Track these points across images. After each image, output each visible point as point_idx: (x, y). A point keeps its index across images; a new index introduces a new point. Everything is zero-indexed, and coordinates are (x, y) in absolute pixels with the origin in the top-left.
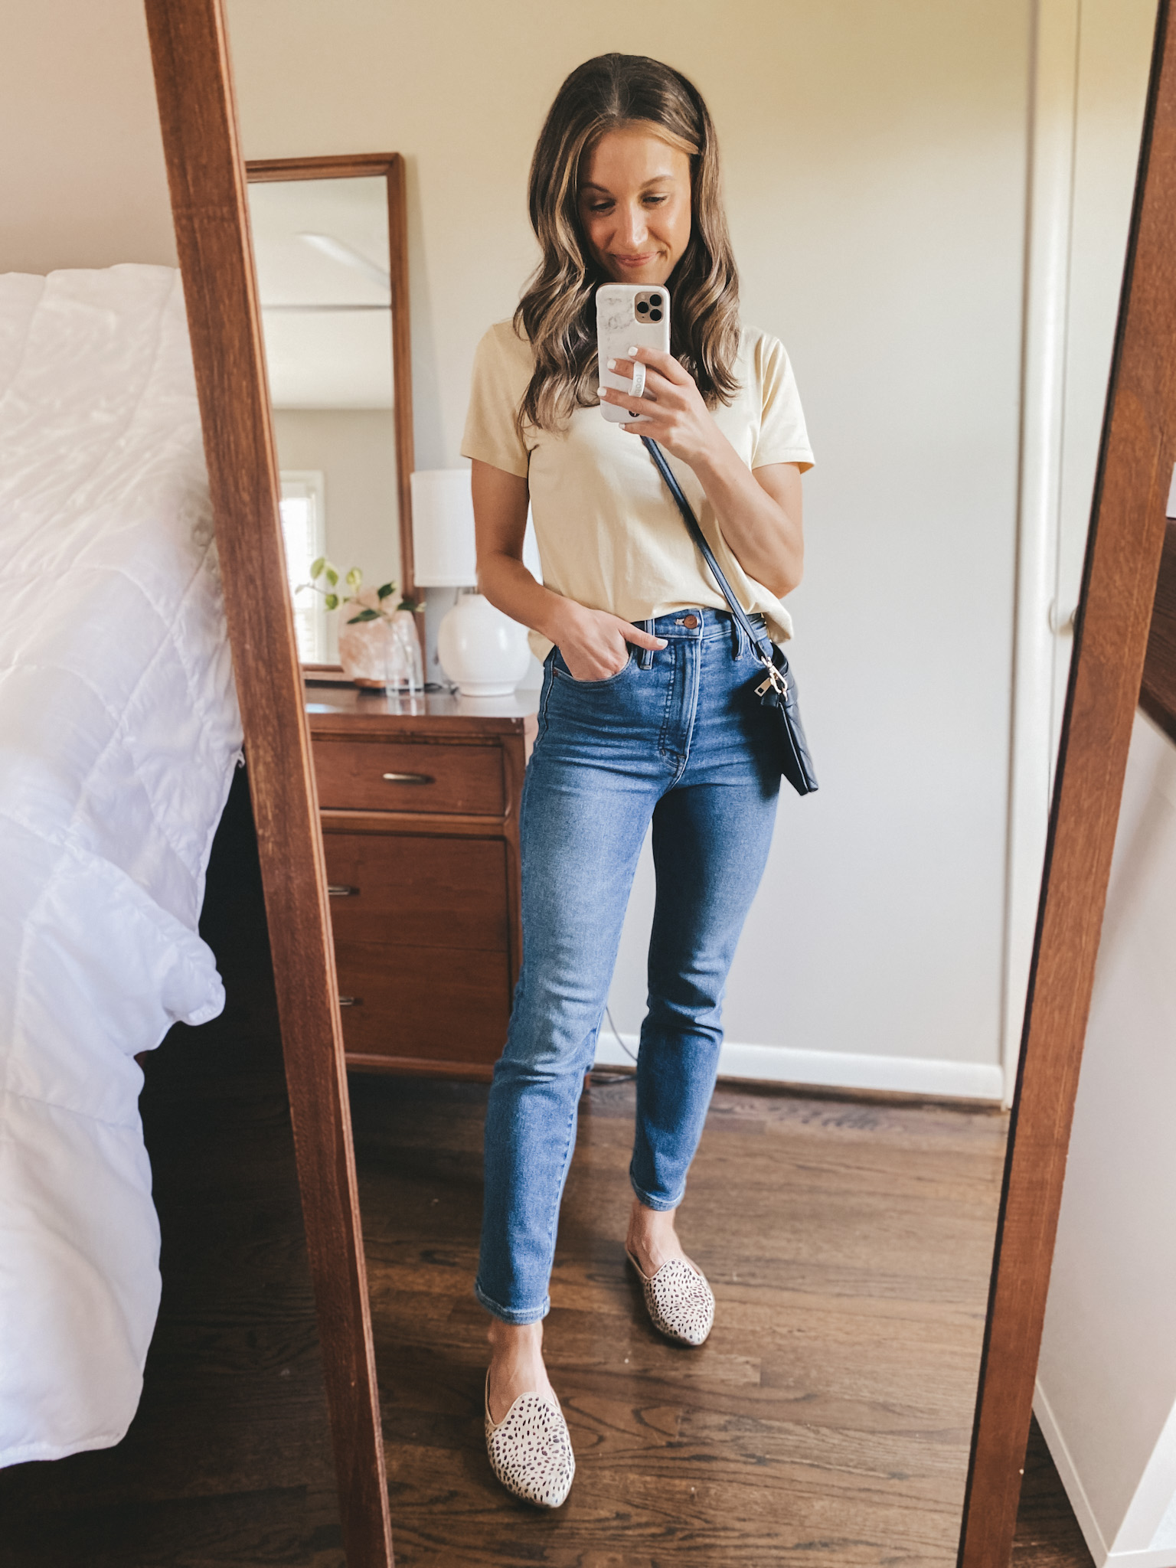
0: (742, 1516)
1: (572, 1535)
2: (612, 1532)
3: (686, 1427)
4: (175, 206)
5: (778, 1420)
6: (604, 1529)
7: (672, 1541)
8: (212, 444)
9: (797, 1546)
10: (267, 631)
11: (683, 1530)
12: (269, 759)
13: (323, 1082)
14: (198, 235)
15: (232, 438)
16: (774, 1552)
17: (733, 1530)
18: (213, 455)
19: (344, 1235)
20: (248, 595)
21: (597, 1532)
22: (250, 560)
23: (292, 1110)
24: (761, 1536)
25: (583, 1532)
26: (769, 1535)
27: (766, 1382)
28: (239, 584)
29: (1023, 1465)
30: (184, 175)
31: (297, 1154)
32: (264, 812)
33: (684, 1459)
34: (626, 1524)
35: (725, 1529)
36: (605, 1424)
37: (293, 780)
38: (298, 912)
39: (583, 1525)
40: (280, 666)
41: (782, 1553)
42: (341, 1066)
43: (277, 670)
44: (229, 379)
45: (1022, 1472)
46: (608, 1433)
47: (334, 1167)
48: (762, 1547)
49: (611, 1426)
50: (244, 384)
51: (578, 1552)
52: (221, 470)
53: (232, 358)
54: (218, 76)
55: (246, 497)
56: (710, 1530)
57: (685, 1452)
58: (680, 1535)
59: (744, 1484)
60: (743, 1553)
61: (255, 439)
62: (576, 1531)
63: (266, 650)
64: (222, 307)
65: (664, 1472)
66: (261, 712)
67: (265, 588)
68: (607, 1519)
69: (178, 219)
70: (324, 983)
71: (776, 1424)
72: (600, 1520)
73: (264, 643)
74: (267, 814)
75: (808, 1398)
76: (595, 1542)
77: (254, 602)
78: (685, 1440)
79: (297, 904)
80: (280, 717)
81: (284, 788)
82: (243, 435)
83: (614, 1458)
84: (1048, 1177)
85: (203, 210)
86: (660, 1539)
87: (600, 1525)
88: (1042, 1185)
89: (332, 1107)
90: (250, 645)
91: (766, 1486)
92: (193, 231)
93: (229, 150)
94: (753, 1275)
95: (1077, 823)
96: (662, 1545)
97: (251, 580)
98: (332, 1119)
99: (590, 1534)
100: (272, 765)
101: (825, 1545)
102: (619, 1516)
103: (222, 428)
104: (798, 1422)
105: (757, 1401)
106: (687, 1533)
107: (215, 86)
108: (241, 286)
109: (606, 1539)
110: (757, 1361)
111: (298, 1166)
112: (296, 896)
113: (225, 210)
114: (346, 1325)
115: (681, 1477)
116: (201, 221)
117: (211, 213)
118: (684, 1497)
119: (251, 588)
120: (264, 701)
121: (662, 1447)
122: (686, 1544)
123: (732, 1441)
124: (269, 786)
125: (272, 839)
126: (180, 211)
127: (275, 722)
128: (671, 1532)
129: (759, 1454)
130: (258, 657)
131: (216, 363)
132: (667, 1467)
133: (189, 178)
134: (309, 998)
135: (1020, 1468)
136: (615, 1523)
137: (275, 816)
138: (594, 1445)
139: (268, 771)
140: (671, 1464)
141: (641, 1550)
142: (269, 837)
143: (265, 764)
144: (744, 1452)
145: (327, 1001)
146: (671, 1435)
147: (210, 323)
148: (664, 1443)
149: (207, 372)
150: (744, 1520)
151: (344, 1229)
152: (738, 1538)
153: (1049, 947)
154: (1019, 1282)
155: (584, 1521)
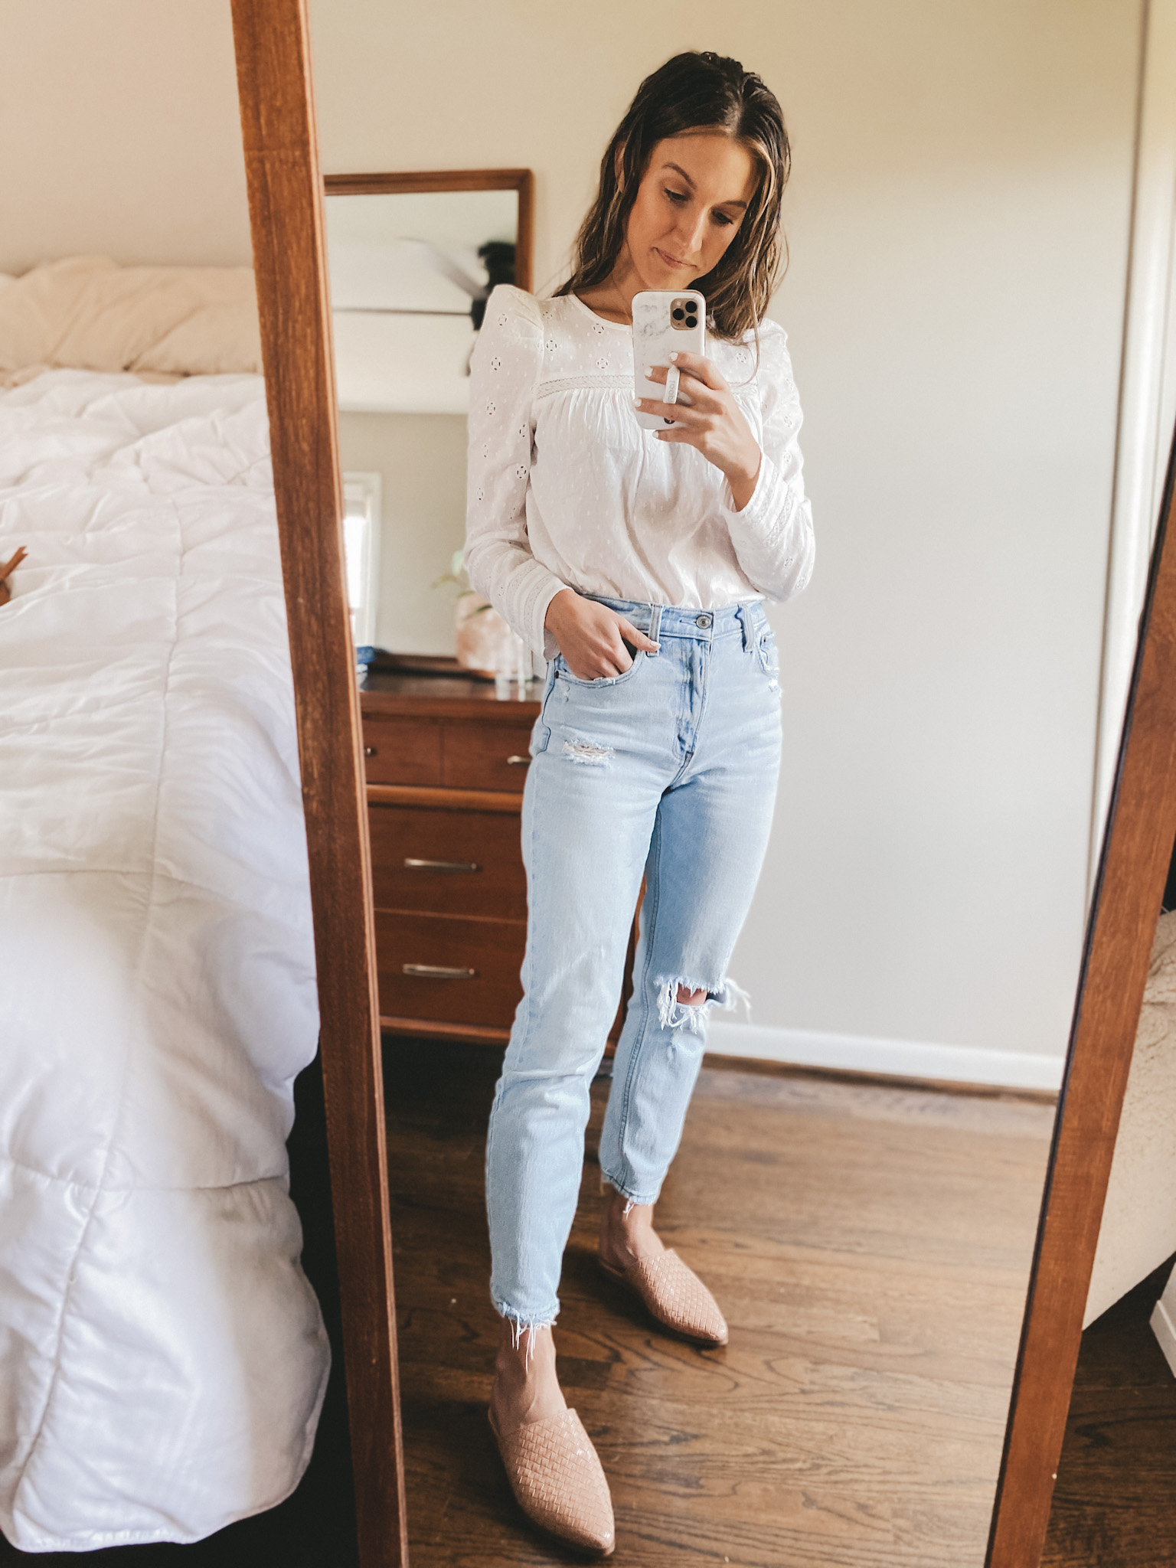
0: (881, 1455)
1: (723, 1468)
2: (761, 1465)
3: (815, 1376)
4: (248, 148)
5: (901, 1372)
6: (752, 1463)
7: (818, 1475)
8: (274, 393)
9: (936, 1483)
10: (321, 585)
11: (826, 1465)
12: (317, 715)
13: (357, 1048)
14: (269, 178)
15: (294, 387)
16: (916, 1488)
17: (874, 1467)
18: (274, 403)
19: (371, 1207)
20: (304, 548)
21: (745, 1465)
22: (307, 511)
23: (325, 1076)
24: (902, 1473)
25: (732, 1465)
26: (908, 1473)
27: (884, 1338)
28: (295, 537)
29: (1056, 1470)
30: (257, 117)
31: (328, 1122)
32: (310, 770)
33: (817, 1404)
34: (773, 1459)
35: (866, 1466)
36: (739, 1372)
37: (340, 738)
38: (340, 874)
39: (733, 1459)
40: (333, 622)
41: (923, 1489)
42: (375, 1032)
43: (329, 625)
44: (294, 327)
45: (1055, 1476)
46: (742, 1380)
47: (365, 1137)
48: (904, 1483)
49: (747, 1375)
50: (309, 331)
51: (732, 1482)
52: (281, 419)
53: (297, 304)
54: (296, 17)
55: (305, 447)
56: (852, 1467)
57: (816, 1398)
58: (824, 1470)
59: (878, 1427)
60: (887, 1487)
61: (317, 389)
62: (726, 1464)
63: (319, 605)
64: (289, 252)
65: (802, 1415)
66: (311, 668)
67: (321, 541)
68: (755, 1455)
69: (249, 163)
70: (363, 947)
71: (901, 1376)
72: (747, 1455)
73: (317, 597)
74: (313, 772)
75: (927, 1354)
76: (746, 1474)
77: (309, 555)
78: (816, 1388)
79: (339, 865)
80: (330, 674)
81: (331, 746)
82: (305, 384)
83: (752, 1402)
84: (1093, 1171)
85: (275, 153)
86: (808, 1473)
87: (749, 1460)
88: (1087, 1179)
89: (365, 1074)
90: (304, 598)
91: (900, 1430)
92: (264, 175)
93: (303, 91)
94: (859, 1244)
95: (1138, 806)
96: (810, 1478)
97: (307, 532)
98: (365, 1087)
99: (740, 1467)
100: (320, 722)
101: (962, 1482)
102: (765, 1452)
103: (284, 377)
104: (921, 1376)
105: (880, 1355)
106: (829, 1469)
107: (293, 28)
108: (310, 232)
109: (756, 1471)
110: (875, 1320)
111: (328, 1135)
112: (339, 857)
113: (297, 153)
114: (369, 1300)
115: (817, 1420)
116: (273, 166)
117: (283, 156)
118: (824, 1437)
119: (307, 540)
120: (314, 657)
121: (795, 1393)
122: (834, 1478)
123: (861, 1389)
124: (316, 744)
125: (317, 798)
126: (251, 153)
127: (325, 678)
128: (818, 1467)
129: (887, 1401)
130: (311, 611)
131: (281, 311)
132: (804, 1411)
133: (263, 121)
134: (346, 962)
135: (1053, 1473)
136: (761, 1458)
137: (321, 774)
138: (730, 1391)
139: (315, 727)
140: (807, 1408)
141: (791, 1482)
142: (314, 796)
143: (314, 721)
144: (873, 1400)
145: (365, 966)
146: (802, 1383)
147: (277, 269)
148: (797, 1390)
149: (272, 318)
150: (883, 1459)
151: (371, 1201)
152: (879, 1474)
153: (1104, 933)
154: (1060, 1280)
155: (733, 1456)
